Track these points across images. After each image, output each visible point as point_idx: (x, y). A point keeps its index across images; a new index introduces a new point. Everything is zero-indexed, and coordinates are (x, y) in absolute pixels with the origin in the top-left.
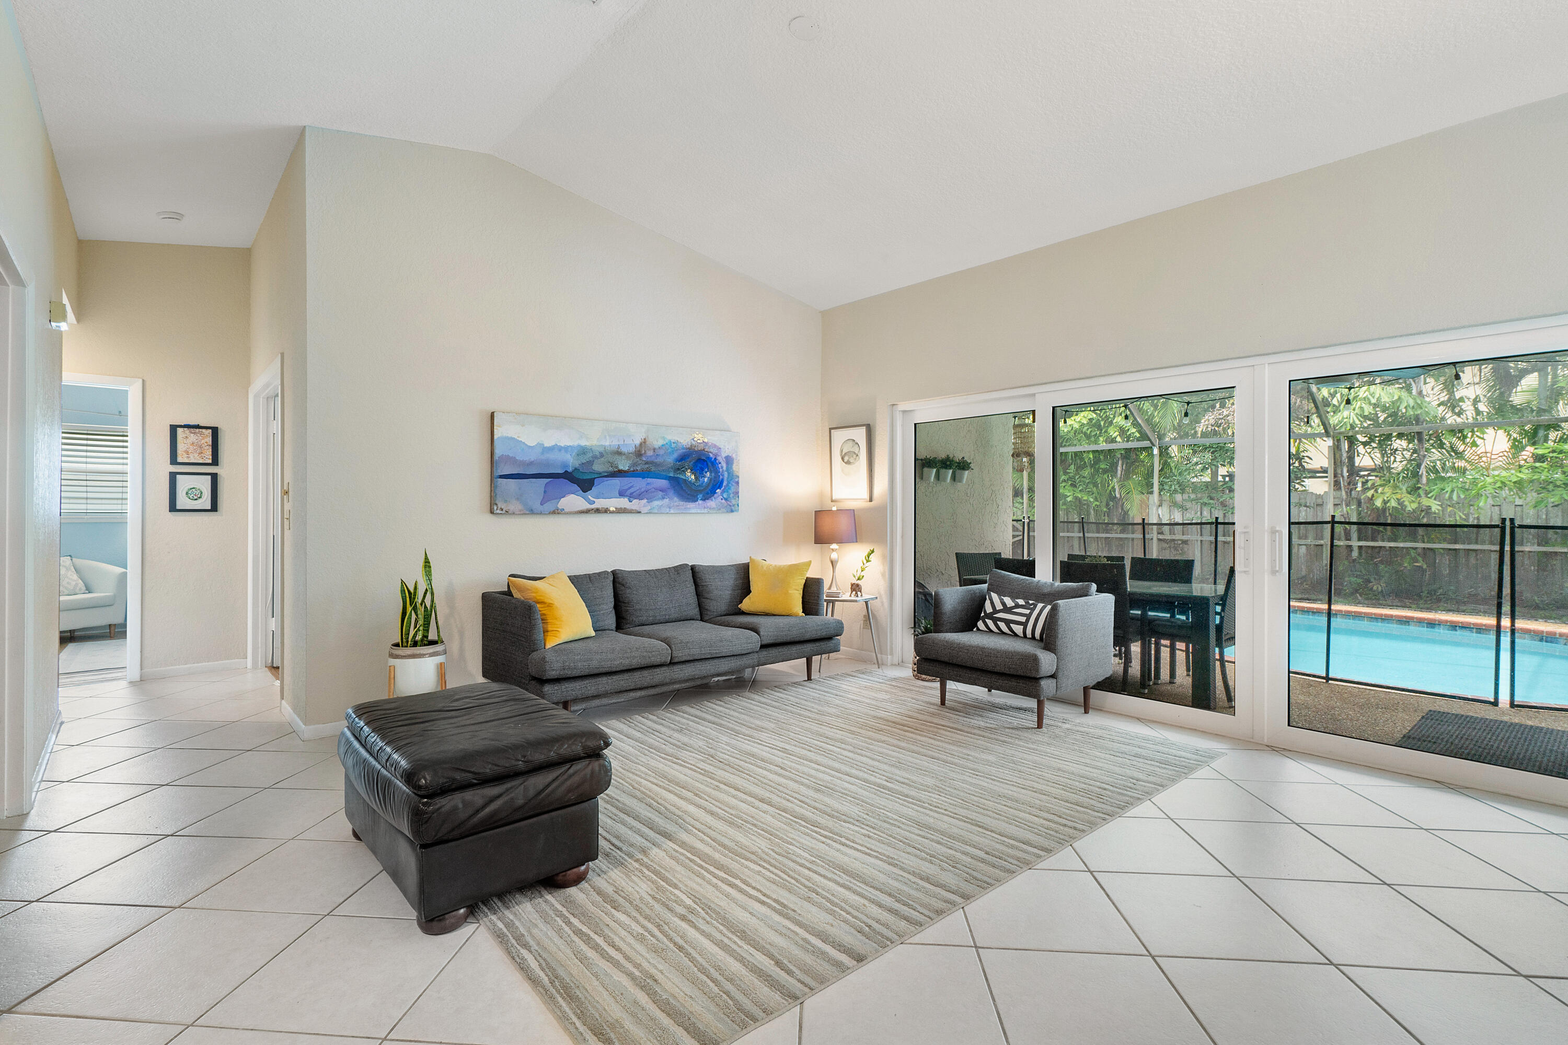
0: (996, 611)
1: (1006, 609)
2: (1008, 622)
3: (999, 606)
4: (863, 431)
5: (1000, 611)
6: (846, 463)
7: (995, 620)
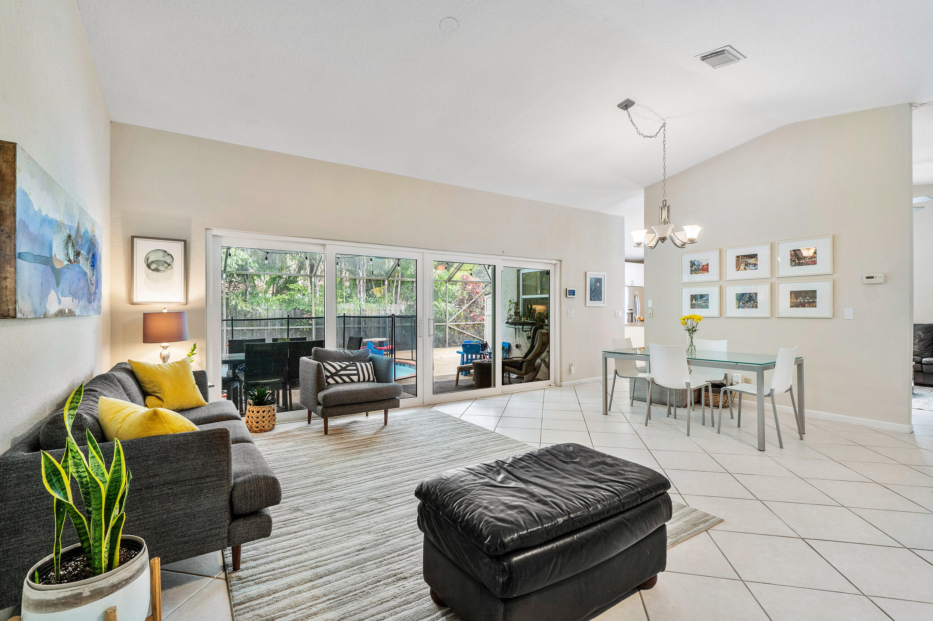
0: (338, 371)
1: (343, 369)
2: (348, 376)
3: (339, 368)
4: (181, 245)
5: (340, 371)
6: (153, 270)
7: (340, 376)
